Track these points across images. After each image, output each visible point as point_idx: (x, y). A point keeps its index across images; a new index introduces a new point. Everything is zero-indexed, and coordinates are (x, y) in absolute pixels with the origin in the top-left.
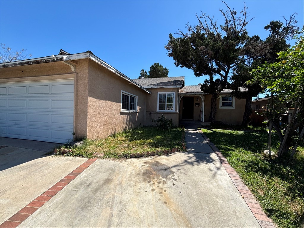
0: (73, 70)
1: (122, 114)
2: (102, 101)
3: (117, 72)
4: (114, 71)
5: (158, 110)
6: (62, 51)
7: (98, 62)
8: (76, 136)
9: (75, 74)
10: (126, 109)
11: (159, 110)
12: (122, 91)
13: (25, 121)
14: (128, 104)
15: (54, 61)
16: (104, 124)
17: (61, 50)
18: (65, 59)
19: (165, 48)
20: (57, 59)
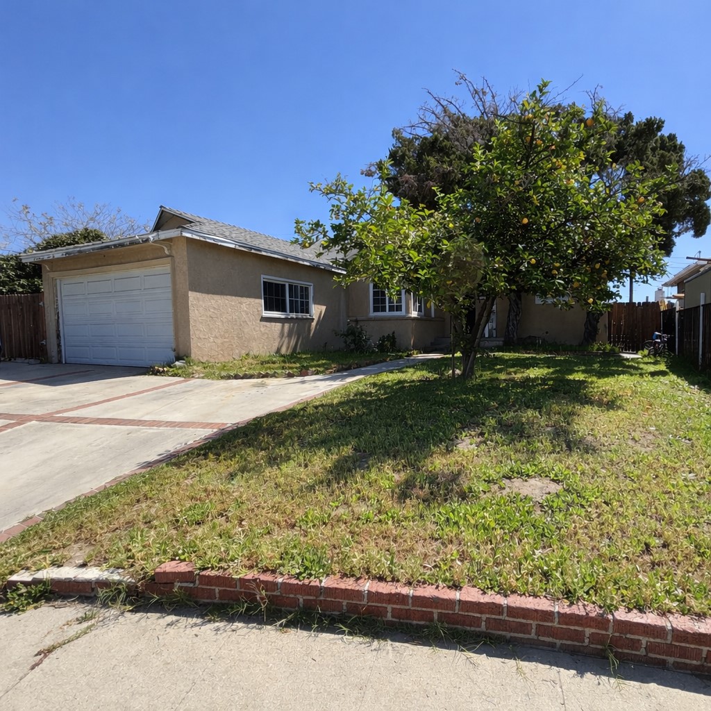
0: (167, 252)
1: (264, 319)
2: (217, 297)
3: (240, 246)
4: (233, 246)
5: (372, 314)
6: (163, 209)
7: (198, 238)
8: (178, 354)
9: (170, 258)
10: (279, 311)
11: (374, 311)
12: (262, 276)
13: (112, 336)
14: (284, 301)
15: (139, 243)
16: (222, 336)
17: (161, 207)
18: (152, 239)
19: (362, 174)
20: (142, 241)
